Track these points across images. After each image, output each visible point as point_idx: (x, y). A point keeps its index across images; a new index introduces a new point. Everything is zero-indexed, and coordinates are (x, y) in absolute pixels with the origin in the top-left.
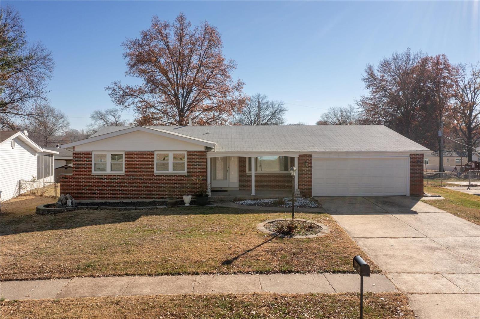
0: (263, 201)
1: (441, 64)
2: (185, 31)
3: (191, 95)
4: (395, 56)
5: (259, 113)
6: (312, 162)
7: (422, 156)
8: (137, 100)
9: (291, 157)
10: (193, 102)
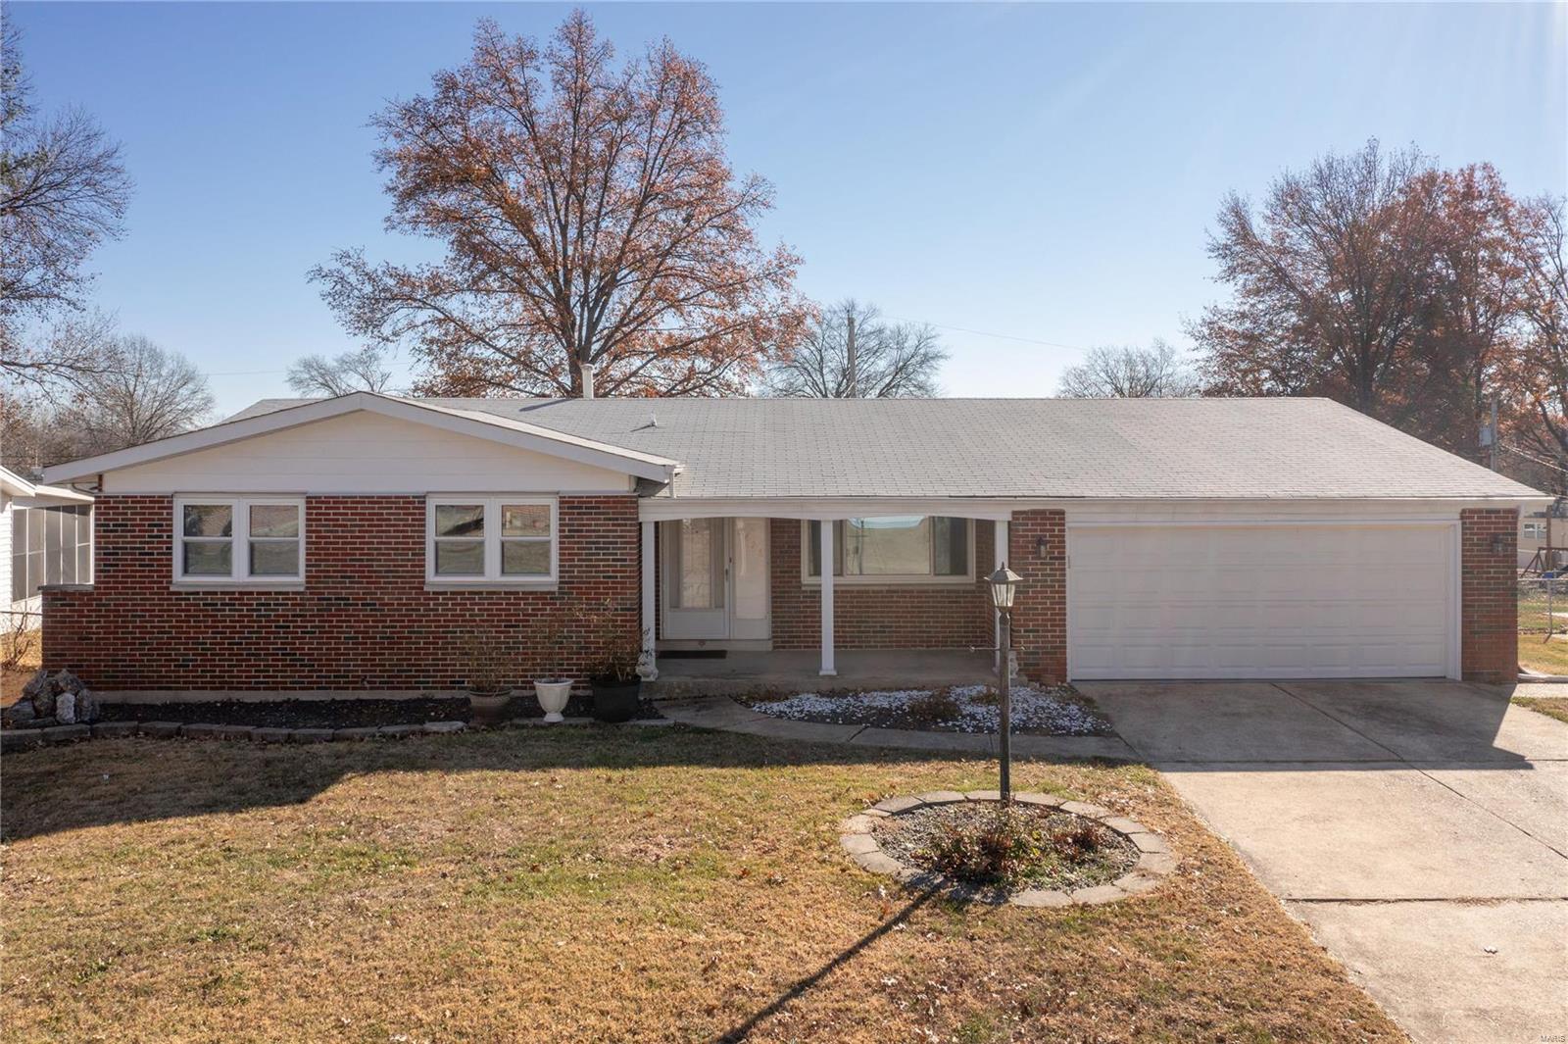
0: (866, 701)
1: (1481, 197)
2: (594, 76)
3: (616, 295)
4: (1323, 164)
5: (853, 366)
6: (1067, 539)
7: (1511, 514)
8: (424, 315)
9: (977, 520)
10: (622, 323)
